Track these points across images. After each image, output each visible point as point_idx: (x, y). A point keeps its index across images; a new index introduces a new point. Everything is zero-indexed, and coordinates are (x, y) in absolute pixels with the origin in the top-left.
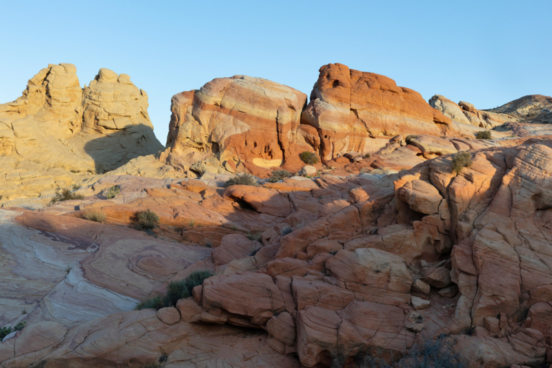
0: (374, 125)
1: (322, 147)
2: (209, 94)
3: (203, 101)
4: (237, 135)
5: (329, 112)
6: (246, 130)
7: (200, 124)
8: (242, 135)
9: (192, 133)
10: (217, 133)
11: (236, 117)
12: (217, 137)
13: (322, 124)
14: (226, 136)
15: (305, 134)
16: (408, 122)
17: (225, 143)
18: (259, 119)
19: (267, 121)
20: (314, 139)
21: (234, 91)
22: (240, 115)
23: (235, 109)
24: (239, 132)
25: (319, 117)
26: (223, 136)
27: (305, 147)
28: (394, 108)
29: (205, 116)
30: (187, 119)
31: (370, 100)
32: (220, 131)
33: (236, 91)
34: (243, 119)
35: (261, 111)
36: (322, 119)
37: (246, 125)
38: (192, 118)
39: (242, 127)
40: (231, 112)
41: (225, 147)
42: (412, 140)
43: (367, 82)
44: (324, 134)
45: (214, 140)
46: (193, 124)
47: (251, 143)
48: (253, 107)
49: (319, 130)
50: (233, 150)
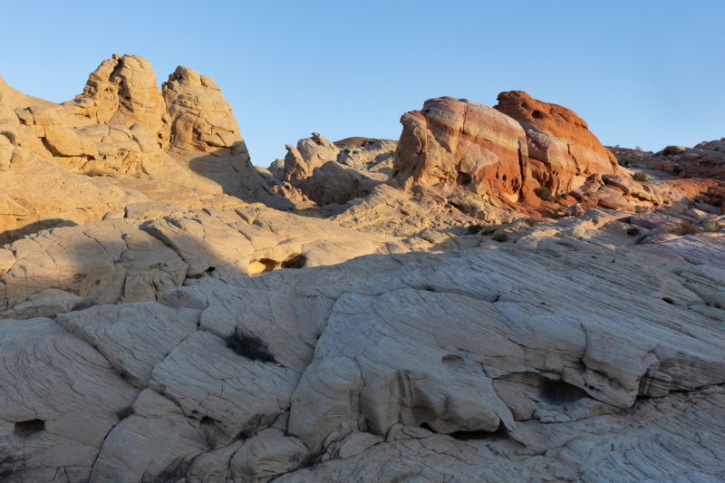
0: (583, 162)
1: (549, 184)
2: (454, 118)
3: (449, 125)
4: (489, 166)
5: (555, 146)
6: (497, 161)
7: (449, 150)
8: (494, 165)
9: (442, 161)
10: (469, 163)
11: (483, 145)
12: (468, 167)
13: (551, 159)
14: (480, 167)
15: (535, 168)
16: (600, 161)
17: (479, 174)
18: (505, 150)
19: (512, 153)
20: (544, 174)
21: (474, 116)
22: (486, 144)
23: (481, 137)
24: (491, 163)
25: (548, 151)
26: (476, 168)
27: (534, 182)
28: (589, 145)
29: (453, 142)
30: (432, 145)
31: (573, 135)
32: (470, 160)
33: (476, 115)
34: (491, 149)
35: (506, 141)
36: (551, 153)
37: (495, 155)
38: (437, 144)
39: (491, 158)
40: (476, 140)
41: (481, 180)
42: (611, 179)
43: (561, 115)
44: (553, 169)
45: (463, 170)
46: (441, 151)
47: (501, 176)
48: (498, 136)
49: (548, 165)
50: (487, 182)
